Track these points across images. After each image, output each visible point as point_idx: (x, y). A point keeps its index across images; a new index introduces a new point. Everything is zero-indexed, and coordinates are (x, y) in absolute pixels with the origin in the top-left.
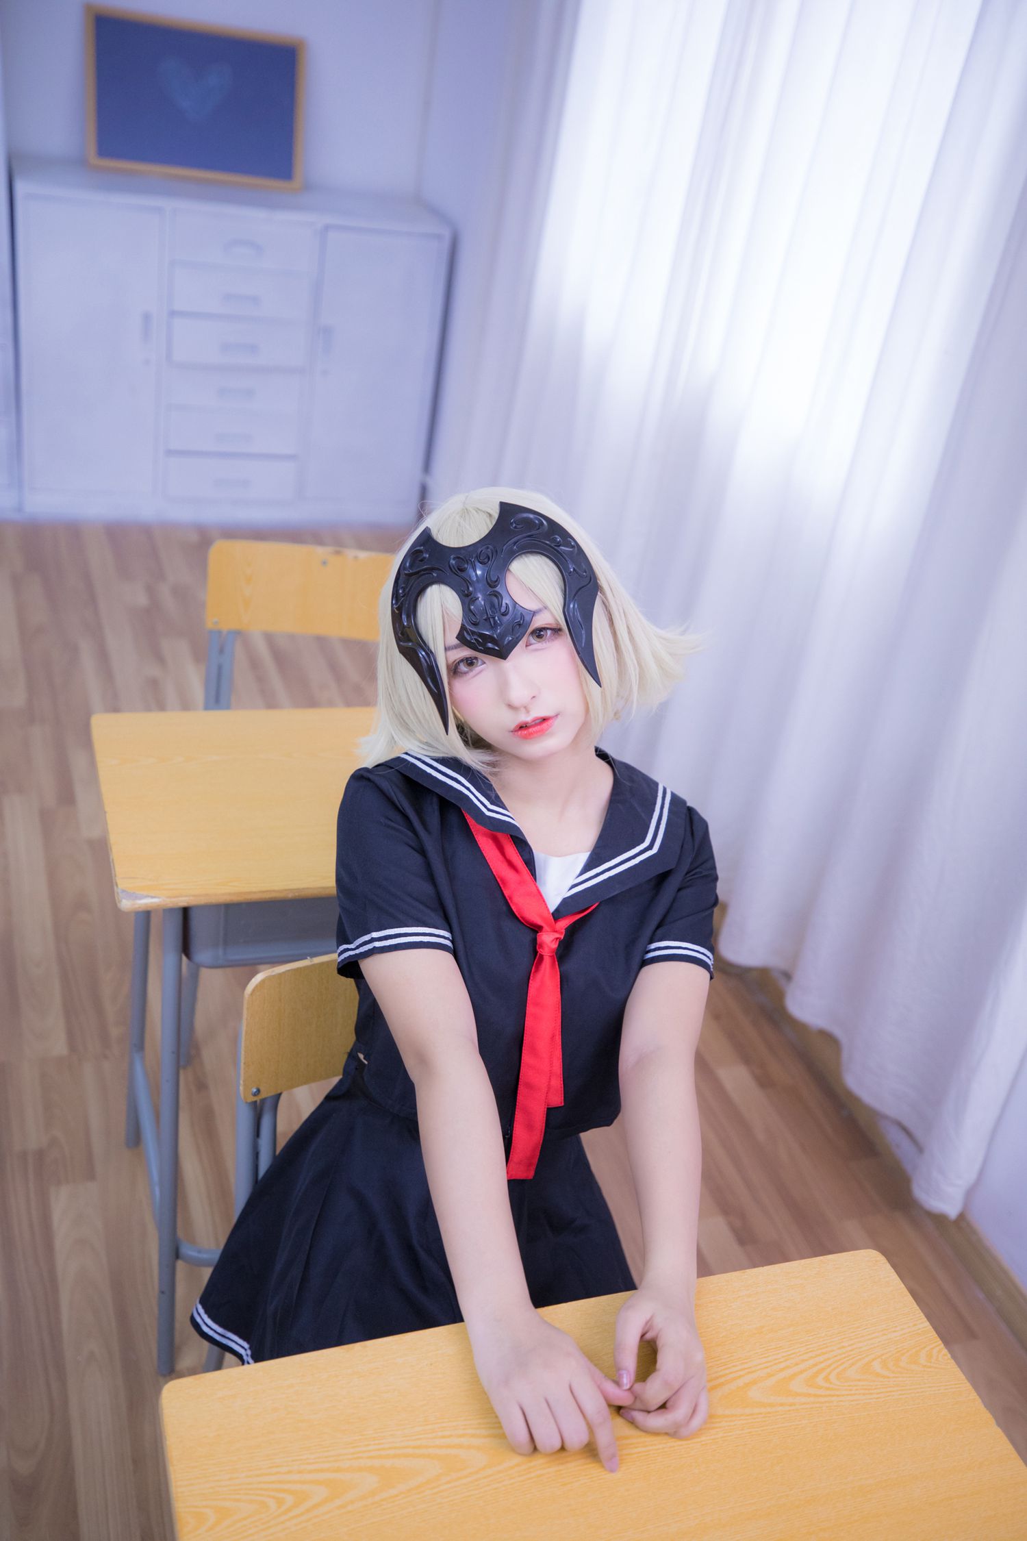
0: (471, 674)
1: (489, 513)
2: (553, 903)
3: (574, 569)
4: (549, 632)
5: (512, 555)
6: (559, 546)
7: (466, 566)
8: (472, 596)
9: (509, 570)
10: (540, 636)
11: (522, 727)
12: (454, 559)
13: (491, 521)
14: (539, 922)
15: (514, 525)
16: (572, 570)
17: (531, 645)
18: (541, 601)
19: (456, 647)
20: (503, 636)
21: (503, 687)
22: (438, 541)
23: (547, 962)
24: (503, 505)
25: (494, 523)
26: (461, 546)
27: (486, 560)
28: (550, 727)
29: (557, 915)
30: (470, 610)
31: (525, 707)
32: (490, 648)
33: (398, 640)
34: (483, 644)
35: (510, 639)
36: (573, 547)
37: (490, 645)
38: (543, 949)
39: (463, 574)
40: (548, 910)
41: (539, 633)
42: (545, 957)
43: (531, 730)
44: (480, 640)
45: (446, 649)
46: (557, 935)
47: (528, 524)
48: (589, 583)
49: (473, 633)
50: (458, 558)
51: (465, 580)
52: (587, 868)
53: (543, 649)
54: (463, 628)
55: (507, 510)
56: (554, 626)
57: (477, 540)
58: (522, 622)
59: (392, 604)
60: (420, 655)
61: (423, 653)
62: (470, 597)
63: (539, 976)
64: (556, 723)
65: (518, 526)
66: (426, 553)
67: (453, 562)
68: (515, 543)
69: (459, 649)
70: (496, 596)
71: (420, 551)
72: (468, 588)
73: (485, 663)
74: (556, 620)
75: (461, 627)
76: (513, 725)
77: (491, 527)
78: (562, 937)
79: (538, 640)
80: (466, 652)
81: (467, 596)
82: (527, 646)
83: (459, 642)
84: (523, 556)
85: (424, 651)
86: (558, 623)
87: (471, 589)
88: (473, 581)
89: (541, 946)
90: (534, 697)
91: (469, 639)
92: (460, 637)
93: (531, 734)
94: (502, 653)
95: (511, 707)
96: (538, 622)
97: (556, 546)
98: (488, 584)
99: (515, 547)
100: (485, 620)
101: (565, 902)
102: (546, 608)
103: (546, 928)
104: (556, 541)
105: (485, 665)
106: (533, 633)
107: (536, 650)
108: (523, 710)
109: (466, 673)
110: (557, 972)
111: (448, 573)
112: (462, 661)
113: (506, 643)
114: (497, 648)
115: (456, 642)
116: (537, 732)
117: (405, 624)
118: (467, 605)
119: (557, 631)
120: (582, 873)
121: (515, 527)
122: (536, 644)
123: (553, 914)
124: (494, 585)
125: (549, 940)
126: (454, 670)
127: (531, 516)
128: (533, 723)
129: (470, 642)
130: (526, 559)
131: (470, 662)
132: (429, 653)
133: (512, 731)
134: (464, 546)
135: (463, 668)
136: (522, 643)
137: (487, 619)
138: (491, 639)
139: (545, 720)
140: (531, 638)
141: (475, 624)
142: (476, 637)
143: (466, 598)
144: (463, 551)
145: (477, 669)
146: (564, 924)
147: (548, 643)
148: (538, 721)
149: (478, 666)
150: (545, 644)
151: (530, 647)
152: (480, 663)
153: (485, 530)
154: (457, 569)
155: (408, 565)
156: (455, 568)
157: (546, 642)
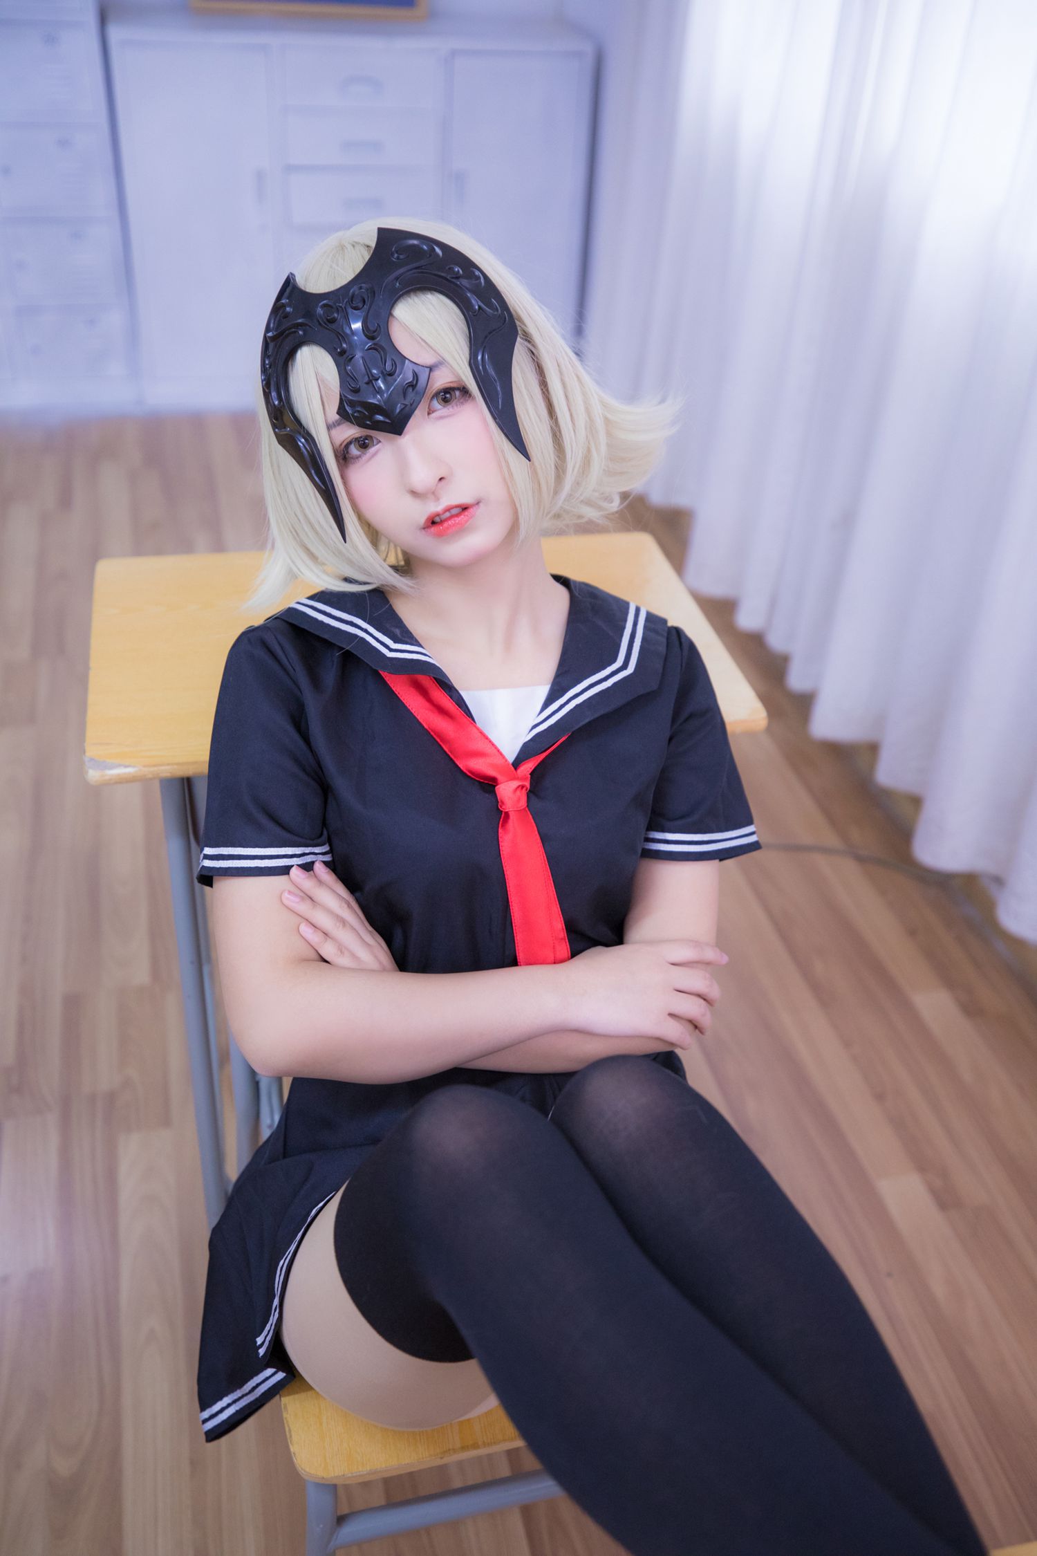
0: (365, 458)
1: (368, 246)
3: (479, 307)
4: (457, 393)
5: (395, 296)
6: (457, 278)
7: (336, 315)
8: (347, 354)
9: (394, 317)
10: (446, 401)
11: (434, 520)
12: (322, 308)
13: (368, 254)
15: (396, 255)
16: (477, 307)
17: (438, 411)
20: (392, 403)
21: (403, 468)
22: (304, 288)
24: (380, 231)
25: (371, 255)
26: (331, 290)
27: (361, 304)
28: (470, 517)
30: (348, 373)
31: (434, 494)
32: (379, 421)
33: (273, 427)
34: (370, 418)
35: (402, 405)
36: (478, 278)
37: (380, 418)
39: (333, 326)
41: (444, 396)
43: (446, 525)
44: (365, 412)
45: (329, 427)
47: (415, 252)
48: (503, 325)
50: (327, 306)
51: (338, 334)
53: (450, 416)
55: (386, 237)
57: (350, 279)
58: (415, 382)
60: (300, 444)
61: (303, 440)
62: (345, 356)
64: (479, 512)
65: (401, 257)
66: (290, 306)
67: (320, 312)
68: (397, 279)
69: (342, 430)
70: (378, 351)
71: (284, 306)
73: (380, 442)
75: (340, 397)
76: (422, 518)
77: (367, 260)
79: (443, 404)
82: (429, 414)
83: (340, 417)
84: (412, 295)
85: (304, 438)
86: (460, 380)
88: (347, 334)
90: (441, 479)
91: (351, 412)
92: (341, 411)
93: (445, 530)
94: (396, 426)
95: (414, 493)
96: (441, 380)
97: (453, 278)
98: (366, 335)
99: (398, 284)
100: (367, 383)
104: (454, 271)
105: (380, 444)
106: (436, 395)
107: (441, 418)
108: (431, 498)
109: (358, 457)
111: (316, 327)
112: (351, 442)
113: (398, 411)
114: (387, 420)
115: (337, 417)
116: (455, 526)
117: (276, 403)
118: (344, 369)
121: (398, 258)
122: (440, 409)
124: (372, 336)
126: (344, 457)
127: (415, 242)
128: (448, 514)
129: (352, 416)
130: (415, 299)
131: (364, 444)
132: (308, 437)
133: (424, 528)
134: (334, 289)
135: (354, 450)
136: (420, 411)
138: (377, 409)
139: (465, 508)
140: (435, 402)
141: (355, 392)
143: (342, 357)
144: (331, 296)
145: (372, 450)
147: (455, 407)
148: (454, 511)
149: (373, 445)
150: (451, 410)
151: (433, 415)
152: (375, 441)
153: (359, 266)
154: (325, 321)
155: (272, 325)
156: (323, 321)
157: (453, 406)
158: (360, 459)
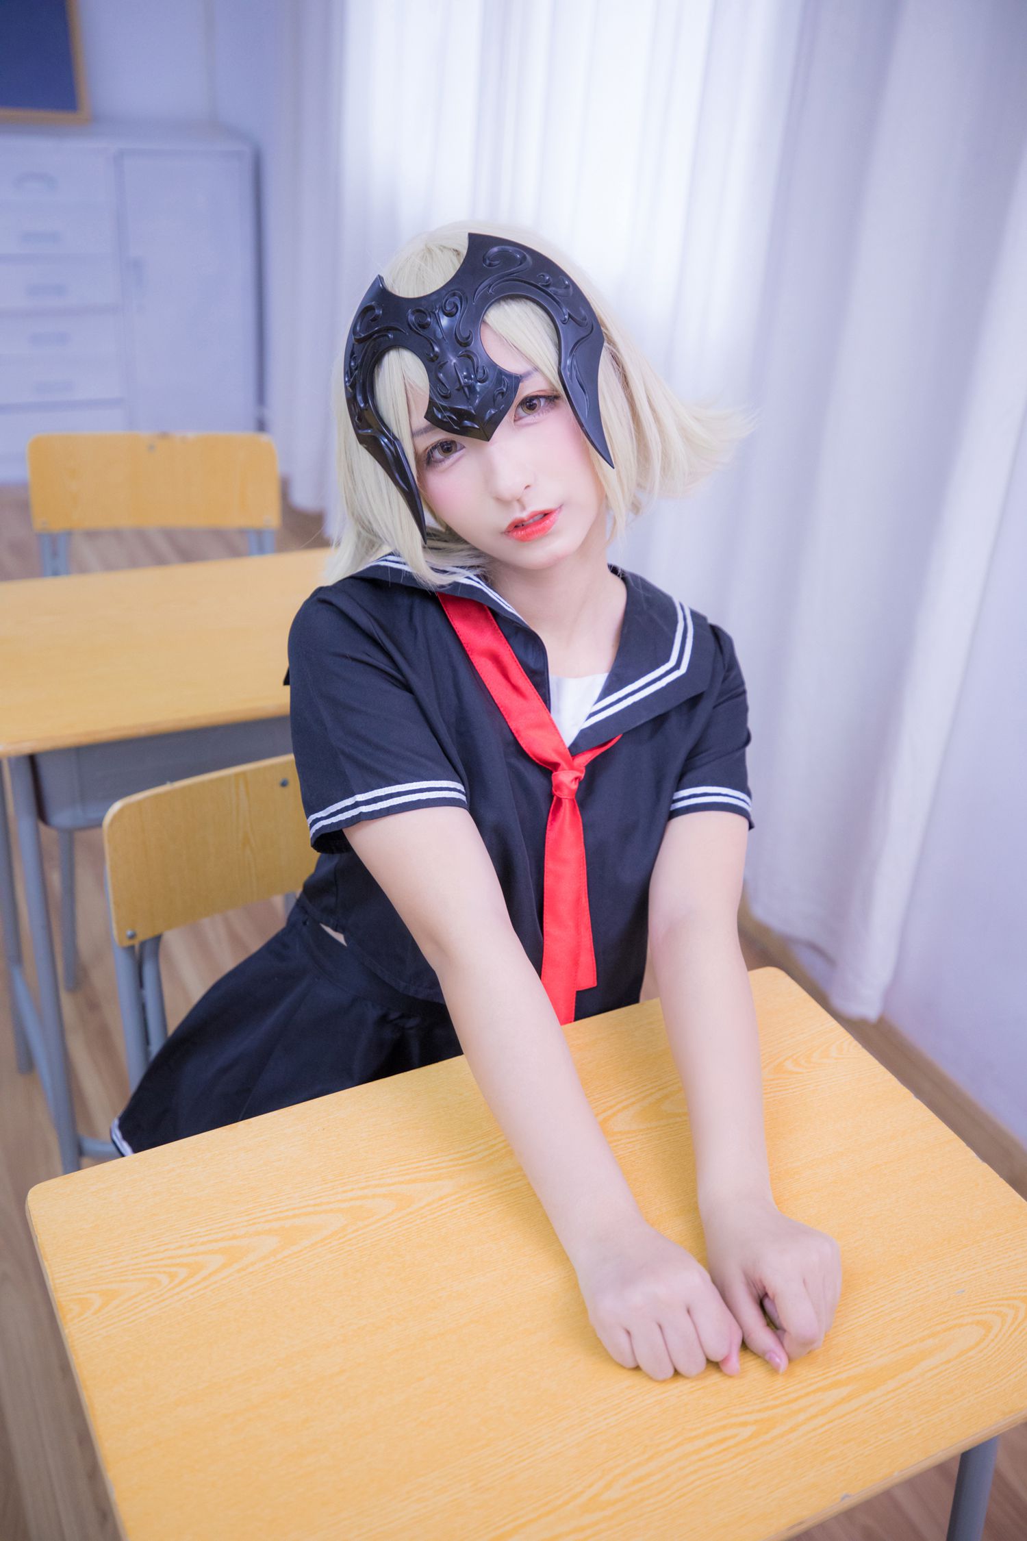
0: (448, 462)
1: (456, 251)
2: (569, 735)
3: (570, 316)
4: (543, 401)
5: (486, 303)
6: (548, 286)
7: (429, 319)
8: (439, 360)
9: (484, 322)
10: (530, 408)
11: (517, 526)
12: (413, 313)
13: (459, 260)
14: (554, 758)
15: (488, 262)
16: (566, 317)
17: (520, 418)
18: (529, 360)
19: (425, 430)
20: (483, 407)
21: (489, 475)
22: (393, 292)
23: (567, 806)
24: (473, 238)
25: (462, 261)
26: (422, 295)
27: (454, 310)
28: (553, 523)
29: (575, 749)
30: (439, 380)
31: (519, 501)
32: (468, 427)
33: (357, 428)
34: (459, 423)
35: (493, 412)
36: (567, 287)
37: (467, 423)
38: (561, 791)
39: (424, 332)
40: (564, 744)
41: (530, 404)
42: (563, 800)
43: (529, 530)
44: (454, 417)
45: (413, 435)
46: (577, 774)
47: (506, 260)
48: (591, 332)
49: (445, 408)
50: (419, 311)
51: (428, 339)
52: (607, 692)
53: (535, 423)
54: (432, 403)
55: (477, 243)
56: (549, 393)
57: (442, 285)
58: (506, 389)
59: (345, 382)
60: (382, 443)
61: (386, 440)
62: (437, 362)
63: (557, 825)
64: (560, 520)
65: (492, 264)
66: (379, 309)
67: (412, 318)
68: (489, 286)
69: (430, 433)
70: (469, 357)
71: (372, 308)
72: (433, 349)
73: (464, 447)
74: (551, 383)
75: (430, 402)
76: (505, 523)
77: (458, 266)
78: (582, 775)
79: (529, 411)
80: (440, 436)
81: (432, 360)
82: (515, 421)
83: (429, 423)
84: (503, 303)
85: (388, 438)
86: (554, 389)
87: (437, 349)
88: (438, 339)
89: (559, 787)
90: (528, 486)
91: (440, 416)
92: (429, 416)
93: (528, 535)
94: (485, 432)
95: (500, 500)
96: (527, 389)
97: (544, 287)
98: (458, 341)
99: (490, 292)
100: (458, 390)
101: (583, 734)
102: (537, 369)
103: (563, 764)
104: (544, 279)
105: (464, 449)
106: (522, 403)
107: (528, 425)
108: (516, 506)
109: (441, 461)
110: (578, 817)
111: (406, 331)
112: (434, 447)
113: (487, 417)
114: (476, 426)
115: (425, 423)
116: (537, 532)
117: (362, 405)
118: (433, 373)
119: (552, 399)
120: (601, 698)
121: (489, 265)
122: (527, 418)
123: (569, 749)
124: (465, 343)
125: (567, 779)
126: (427, 460)
127: (506, 248)
128: (531, 521)
129: (441, 421)
130: (506, 307)
131: (447, 448)
132: (394, 440)
133: (506, 533)
134: (425, 294)
135: (438, 455)
136: (508, 419)
137: (461, 389)
139: (546, 515)
140: (520, 410)
141: (445, 397)
142: (448, 414)
143: (433, 364)
144: (423, 302)
145: (456, 455)
146: (584, 760)
147: (541, 415)
148: (537, 518)
149: (456, 451)
150: (537, 417)
151: (519, 422)
152: (458, 448)
153: (450, 273)
154: (416, 325)
155: (358, 328)
156: (414, 325)
157: (539, 414)
158: (443, 463)
